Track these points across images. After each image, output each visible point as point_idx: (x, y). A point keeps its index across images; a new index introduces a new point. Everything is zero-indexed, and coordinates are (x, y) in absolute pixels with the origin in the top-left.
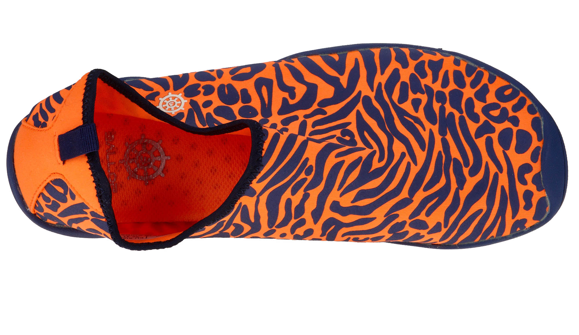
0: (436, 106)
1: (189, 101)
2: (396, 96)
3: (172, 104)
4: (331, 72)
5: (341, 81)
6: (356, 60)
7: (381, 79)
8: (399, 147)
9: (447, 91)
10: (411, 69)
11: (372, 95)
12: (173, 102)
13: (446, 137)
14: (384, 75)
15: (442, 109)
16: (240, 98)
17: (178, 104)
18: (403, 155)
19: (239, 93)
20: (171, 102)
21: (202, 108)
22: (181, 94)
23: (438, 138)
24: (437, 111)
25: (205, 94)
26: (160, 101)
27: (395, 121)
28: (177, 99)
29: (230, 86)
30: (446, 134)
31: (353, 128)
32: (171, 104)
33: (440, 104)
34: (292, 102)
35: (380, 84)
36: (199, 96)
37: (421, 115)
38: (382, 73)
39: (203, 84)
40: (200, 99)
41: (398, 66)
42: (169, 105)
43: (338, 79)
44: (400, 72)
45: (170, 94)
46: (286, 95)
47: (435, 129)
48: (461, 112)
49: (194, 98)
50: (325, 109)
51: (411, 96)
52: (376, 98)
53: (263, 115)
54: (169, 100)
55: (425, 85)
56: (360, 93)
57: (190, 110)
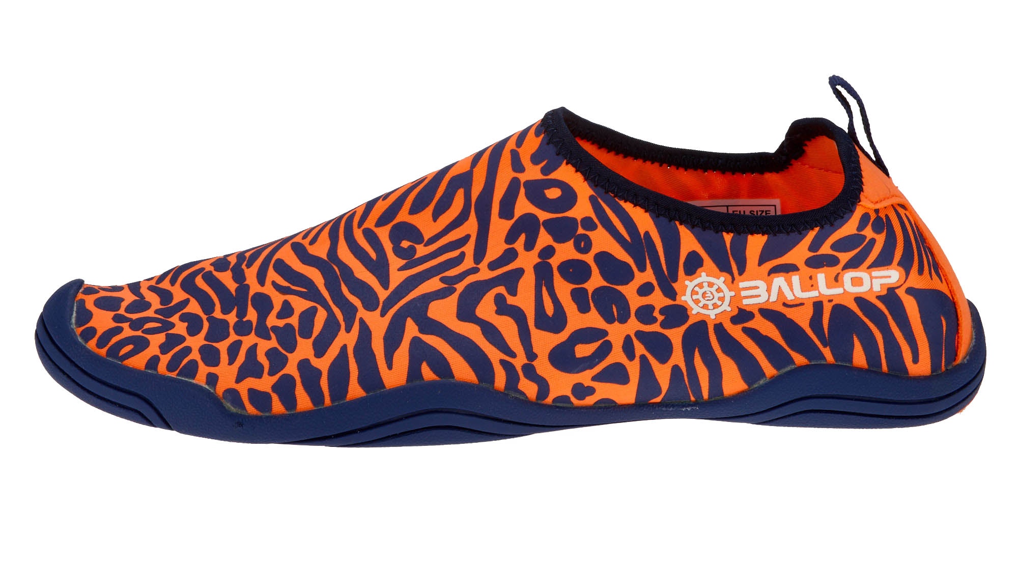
0: (252, 315)
1: (678, 297)
2: (321, 316)
3: (707, 295)
4: (433, 340)
5: (416, 328)
6: (390, 367)
7: (347, 339)
8: (320, 247)
9: (233, 337)
10: (294, 359)
11: (362, 313)
12: (706, 299)
14: (341, 345)
15: (242, 314)
16: (590, 296)
17: (697, 293)
19: (592, 305)
20: (710, 300)
21: (655, 283)
22: (694, 312)
23: (251, 280)
24: (251, 309)
25: (650, 308)
26: (729, 306)
27: (323, 281)
28: (699, 305)
29: (610, 320)
30: (237, 288)
31: (395, 262)
32: (709, 297)
33: (245, 319)
34: (501, 290)
35: (348, 330)
36: (663, 306)
37: (278, 300)
38: (344, 348)
39: (655, 328)
40: (658, 300)
41: (316, 362)
42: (712, 293)
43: (422, 331)
44: (312, 352)
45: (713, 317)
46: (511, 300)
47: (254, 290)
48: (210, 318)
49: (668, 302)
50: (443, 285)
51: (294, 321)
52: (355, 310)
53: (550, 265)
54: (713, 305)
55: (269, 339)
56: (383, 314)
57: (675, 280)
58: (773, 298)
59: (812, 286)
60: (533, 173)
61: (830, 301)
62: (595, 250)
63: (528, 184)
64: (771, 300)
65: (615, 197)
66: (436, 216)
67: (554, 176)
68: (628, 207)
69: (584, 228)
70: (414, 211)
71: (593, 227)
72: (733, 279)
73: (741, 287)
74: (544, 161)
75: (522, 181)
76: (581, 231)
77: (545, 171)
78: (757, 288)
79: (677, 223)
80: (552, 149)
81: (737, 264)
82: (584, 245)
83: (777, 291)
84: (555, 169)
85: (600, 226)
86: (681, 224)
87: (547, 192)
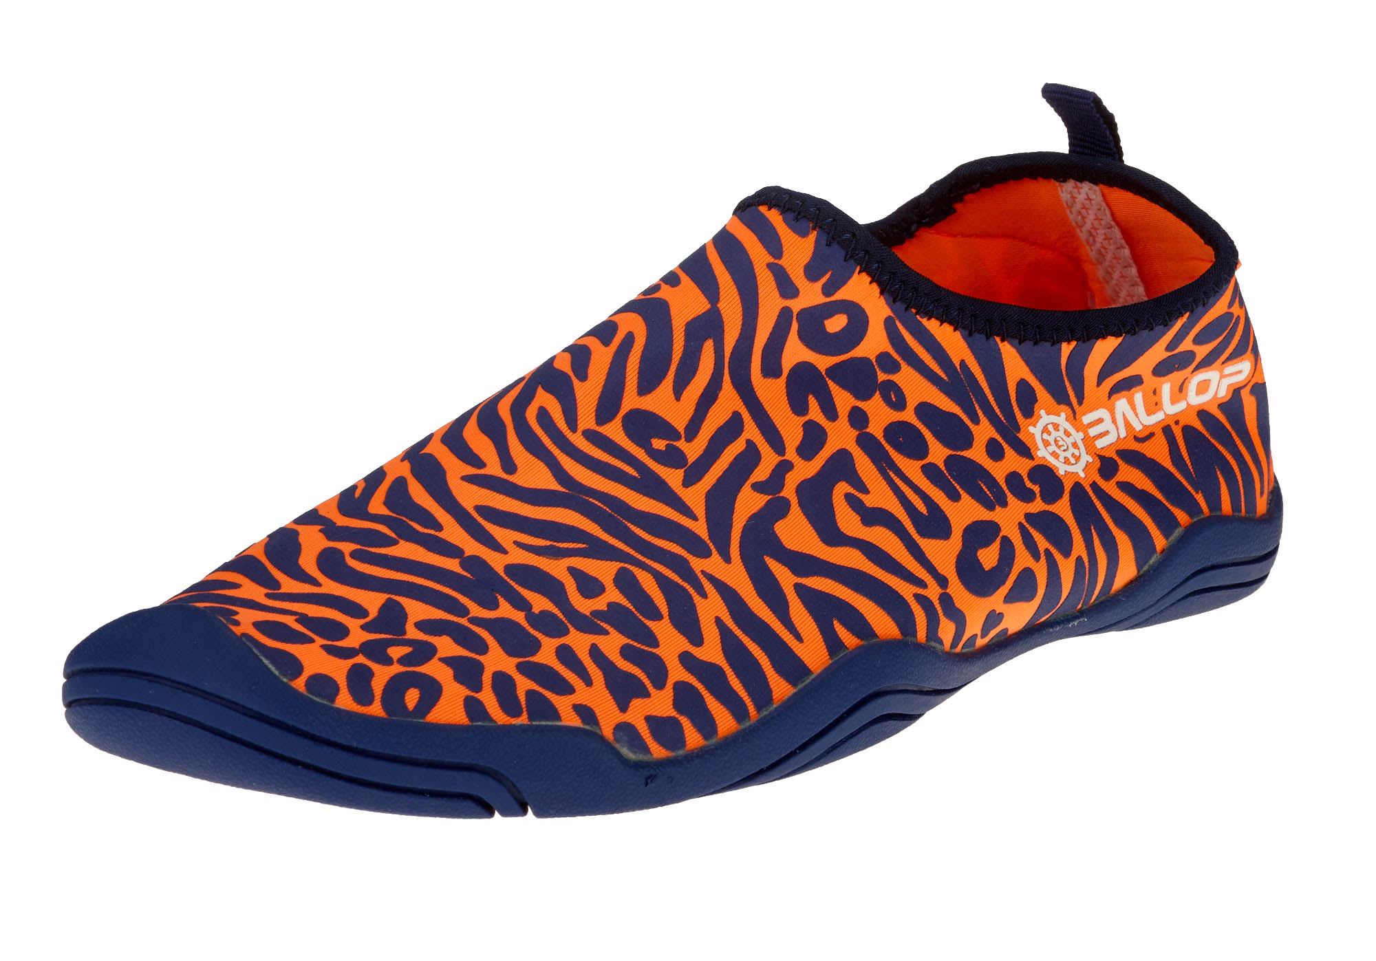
0: (540, 603)
1: (1034, 454)
2: (647, 580)
4: (822, 584)
5: (785, 569)
6: (799, 638)
8: (534, 474)
9: (549, 643)
10: (669, 656)
11: (697, 563)
12: (1060, 449)
13: (457, 561)
14: (712, 619)
15: (521, 604)
16: (946, 473)
17: (1049, 445)
18: (509, 465)
19: (957, 487)
20: (1066, 450)
21: (999, 439)
22: (1062, 472)
23: (472, 547)
24: (526, 593)
25: (1018, 477)
27: (595, 524)
28: (1060, 460)
29: (988, 504)
30: (462, 565)
31: (670, 475)
32: (1063, 445)
33: (536, 610)
34: (846, 487)
35: (703, 594)
36: (1027, 470)
38: (719, 622)
39: (1039, 505)
40: (1016, 463)
41: (701, 654)
43: (796, 573)
44: (684, 640)
45: (1082, 474)
46: (867, 500)
47: (497, 562)
48: (476, 621)
49: (1029, 463)
50: (766, 498)
51: (613, 595)
52: (683, 560)
53: (873, 436)
54: (1072, 457)
55: (606, 632)
56: (726, 559)
57: (1018, 428)
58: (1123, 434)
59: (1156, 404)
60: (811, 295)
61: (1177, 423)
62: (912, 403)
63: (804, 313)
64: (1122, 437)
65: (916, 313)
66: (679, 391)
67: (841, 295)
68: (932, 325)
69: (885, 371)
70: (645, 387)
71: (895, 368)
72: (1074, 412)
73: (1085, 423)
74: (826, 273)
75: (795, 311)
76: (882, 377)
77: (828, 290)
78: (1100, 421)
79: (998, 339)
80: (838, 252)
81: (1074, 389)
82: (896, 399)
83: (1123, 421)
84: (844, 283)
85: (904, 365)
86: (1002, 340)
87: (827, 323)
